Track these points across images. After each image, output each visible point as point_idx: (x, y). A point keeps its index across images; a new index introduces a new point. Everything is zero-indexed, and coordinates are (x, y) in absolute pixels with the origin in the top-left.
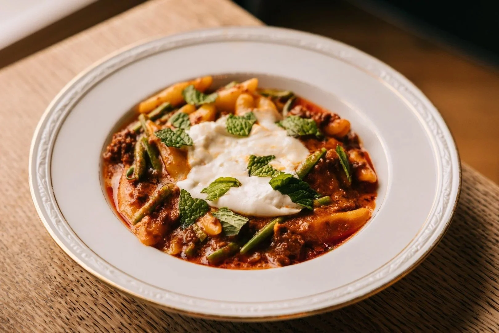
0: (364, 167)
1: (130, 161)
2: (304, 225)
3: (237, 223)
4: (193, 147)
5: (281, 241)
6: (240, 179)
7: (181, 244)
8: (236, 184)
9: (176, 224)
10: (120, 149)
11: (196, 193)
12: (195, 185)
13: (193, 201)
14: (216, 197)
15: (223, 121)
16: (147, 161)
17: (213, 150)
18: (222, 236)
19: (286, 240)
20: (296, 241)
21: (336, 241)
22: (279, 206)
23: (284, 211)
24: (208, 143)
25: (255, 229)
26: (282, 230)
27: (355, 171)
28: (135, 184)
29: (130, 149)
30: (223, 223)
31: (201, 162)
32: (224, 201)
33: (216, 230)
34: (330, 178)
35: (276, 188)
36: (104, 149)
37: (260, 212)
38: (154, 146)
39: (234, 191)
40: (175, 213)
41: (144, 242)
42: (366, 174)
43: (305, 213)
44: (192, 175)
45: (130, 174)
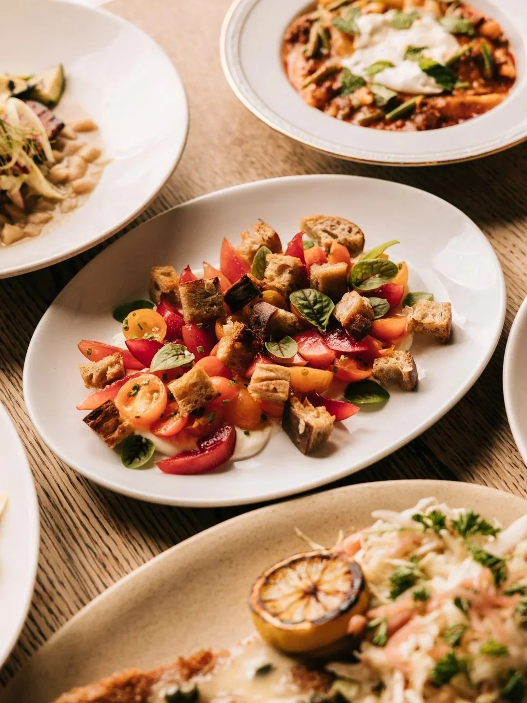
0: (506, 63)
1: (306, 41)
2: (441, 102)
3: (386, 96)
4: (359, 34)
5: (421, 113)
6: (394, 62)
7: (338, 109)
8: (391, 65)
9: (338, 93)
10: (299, 31)
11: (358, 71)
12: (357, 63)
13: (353, 76)
14: (372, 75)
15: (391, 15)
16: (320, 43)
17: (376, 38)
18: (373, 105)
19: (425, 112)
20: (433, 114)
21: (467, 117)
22: (424, 85)
23: (428, 90)
24: (374, 31)
25: (400, 102)
26: (423, 104)
27: (497, 67)
28: (308, 59)
29: (307, 32)
30: (374, 95)
31: (365, 47)
32: (378, 78)
33: (368, 99)
34: (472, 70)
35: (425, 71)
36: (286, 32)
37: (407, 89)
38: (327, 32)
39: (388, 71)
40: (337, 85)
41: (310, 104)
42: (507, 70)
43: (446, 93)
44: (357, 55)
45: (305, 52)
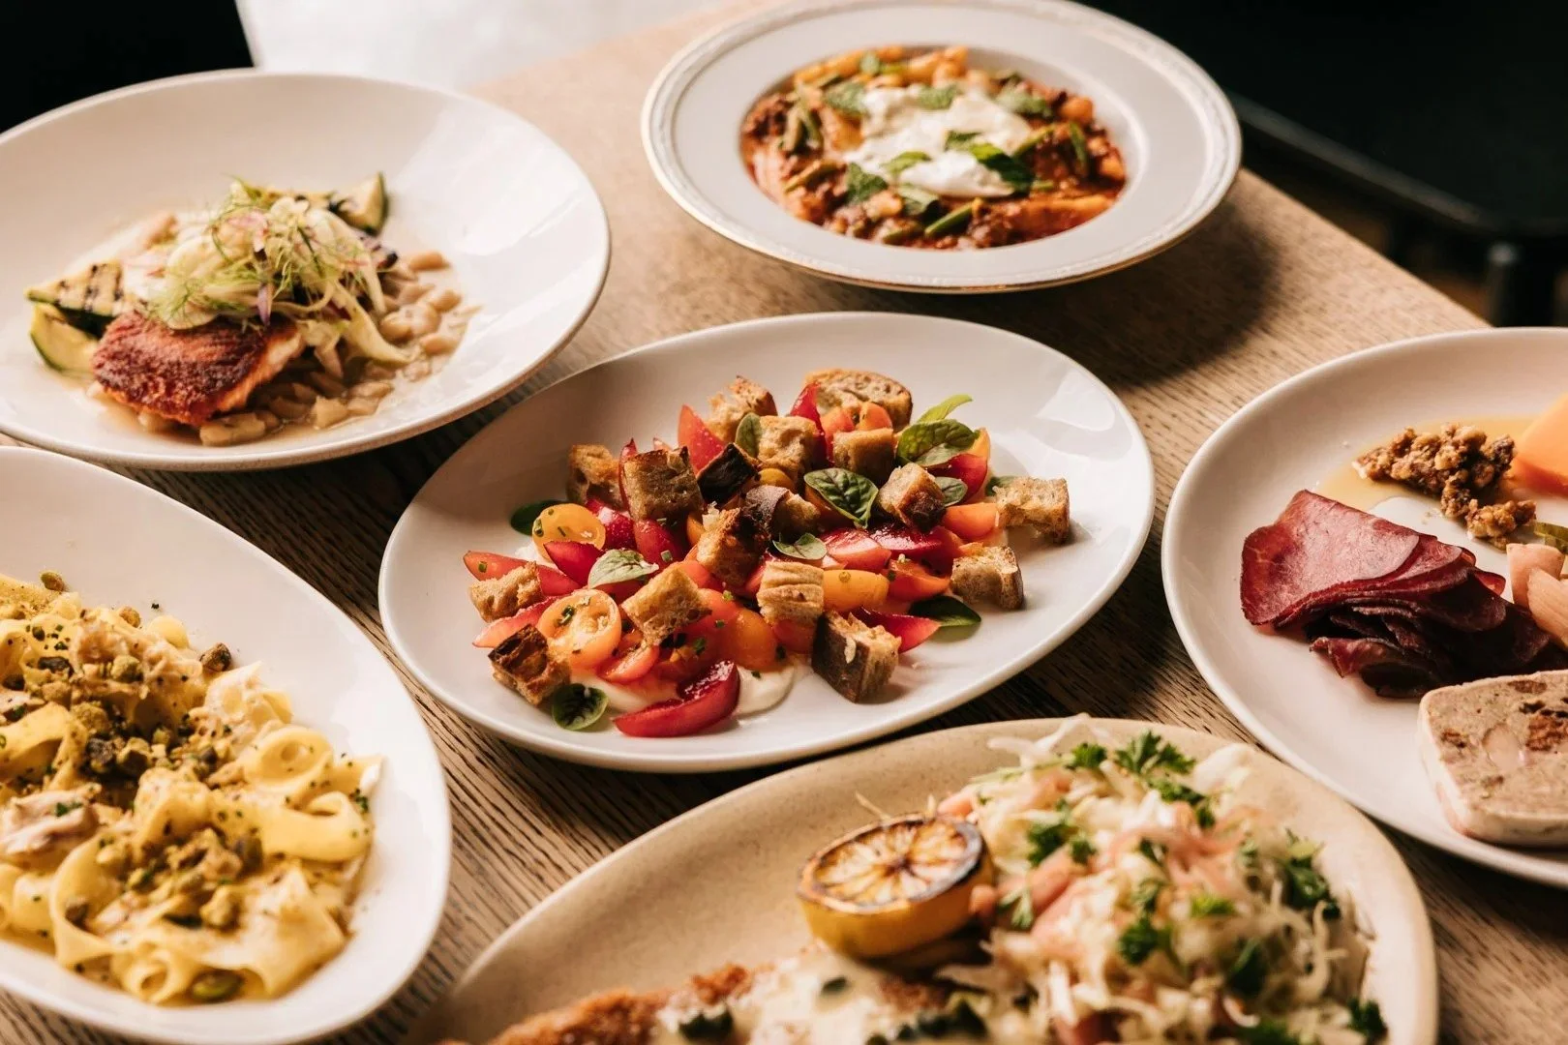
0: (1107, 155)
1: (781, 131)
2: (1012, 209)
3: (924, 200)
4: (868, 116)
5: (981, 224)
6: (931, 153)
7: (845, 223)
8: (926, 158)
9: (843, 200)
10: (767, 118)
11: (872, 168)
12: (869, 158)
13: (865, 176)
14: (896, 172)
15: (915, 91)
16: (803, 132)
17: (897, 122)
18: (902, 215)
19: (988, 223)
20: (1001, 225)
21: (1054, 231)
22: (984, 183)
23: (990, 190)
24: (891, 113)
25: (947, 210)
26: (983, 211)
27: (1095, 162)
28: (787, 155)
29: (781, 119)
30: (903, 199)
31: (880, 135)
32: (907, 175)
33: (895, 206)
34: (1056, 163)
35: (981, 161)
36: (745, 120)
37: (956, 192)
38: (815, 116)
39: (922, 167)
40: (838, 191)
41: (799, 216)
42: (1109, 166)
43: (1017, 196)
44: (867, 147)
45: (782, 145)
